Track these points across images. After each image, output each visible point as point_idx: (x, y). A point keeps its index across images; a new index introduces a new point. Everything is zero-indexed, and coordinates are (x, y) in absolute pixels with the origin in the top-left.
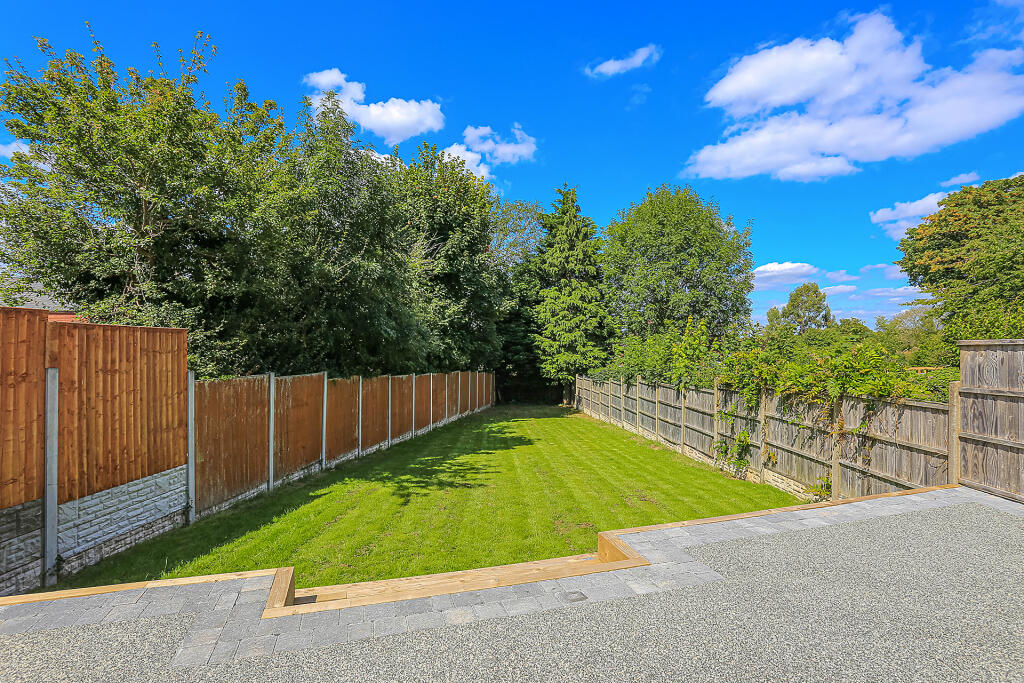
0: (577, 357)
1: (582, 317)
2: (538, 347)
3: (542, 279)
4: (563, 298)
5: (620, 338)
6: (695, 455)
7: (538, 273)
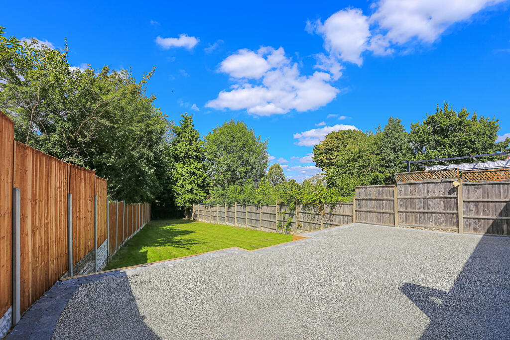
0: (194, 196)
1: (196, 177)
2: (174, 191)
3: (175, 158)
4: (186, 168)
5: (213, 187)
6: (266, 230)
7: (173, 155)
